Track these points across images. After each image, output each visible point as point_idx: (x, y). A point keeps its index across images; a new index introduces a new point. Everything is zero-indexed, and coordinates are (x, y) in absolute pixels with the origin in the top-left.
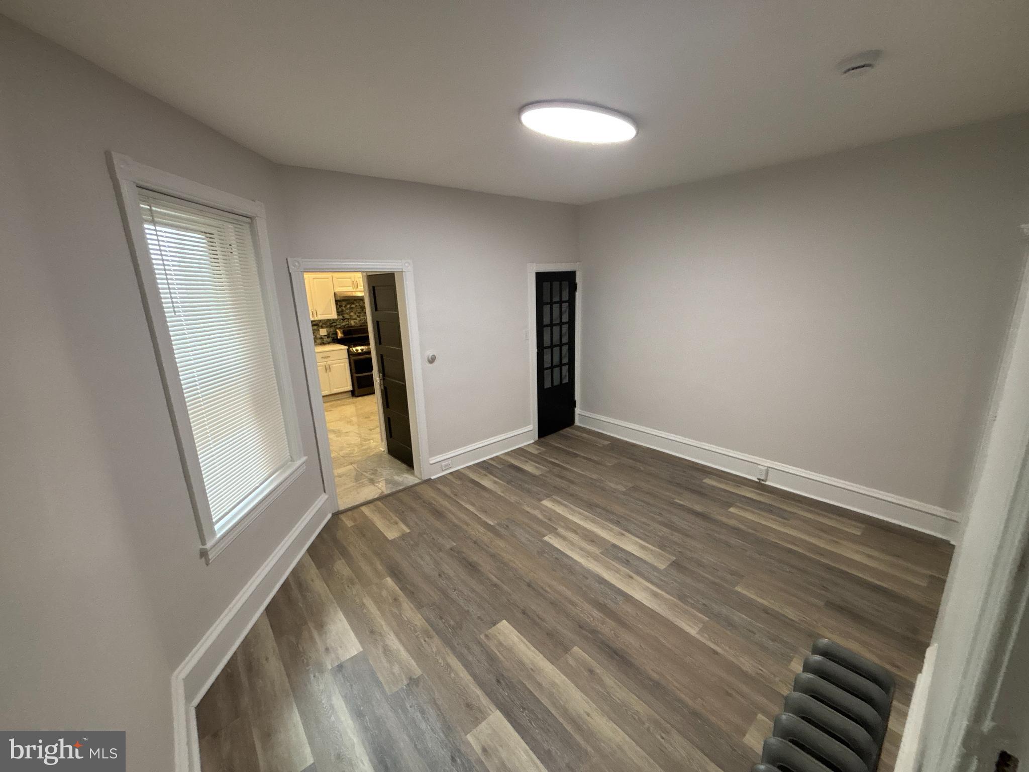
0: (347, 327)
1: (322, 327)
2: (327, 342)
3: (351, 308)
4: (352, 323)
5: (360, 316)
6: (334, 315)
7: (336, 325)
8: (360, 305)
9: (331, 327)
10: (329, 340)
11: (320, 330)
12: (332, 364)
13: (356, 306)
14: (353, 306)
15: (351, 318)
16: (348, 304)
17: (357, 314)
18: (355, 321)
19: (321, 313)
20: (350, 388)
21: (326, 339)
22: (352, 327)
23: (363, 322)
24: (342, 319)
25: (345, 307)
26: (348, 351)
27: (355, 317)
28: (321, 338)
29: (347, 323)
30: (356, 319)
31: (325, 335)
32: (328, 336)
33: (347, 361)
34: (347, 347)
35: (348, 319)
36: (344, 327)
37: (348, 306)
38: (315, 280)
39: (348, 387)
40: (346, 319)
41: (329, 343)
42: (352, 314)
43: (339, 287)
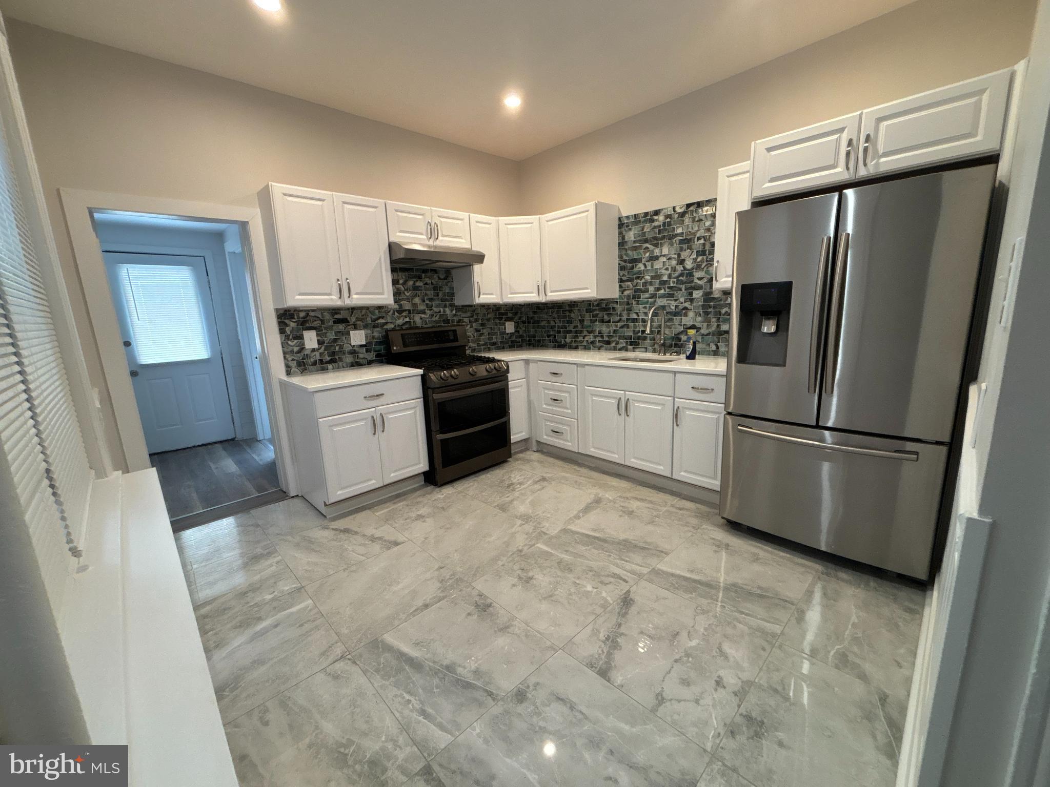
0: (407, 329)
1: (356, 328)
2: (365, 361)
3: (415, 288)
4: (417, 319)
5: (432, 306)
6: (386, 297)
7: (386, 323)
8: (432, 283)
9: (374, 327)
10: (371, 356)
11: (352, 332)
12: (389, 413)
13: (426, 284)
14: (419, 284)
15: (415, 310)
16: (410, 278)
17: (427, 302)
18: (423, 316)
19: (359, 291)
20: (423, 465)
21: (363, 354)
22: (417, 328)
23: (437, 318)
24: (397, 311)
26: (424, 378)
27: (422, 307)
28: (353, 352)
29: (407, 319)
30: (424, 313)
31: (361, 346)
32: (367, 347)
33: (420, 403)
34: (420, 371)
35: (409, 311)
36: (402, 329)
37: (411, 283)
38: (346, 206)
39: (422, 465)
40: (406, 310)
41: (370, 363)
42: (417, 300)
43: (403, 230)
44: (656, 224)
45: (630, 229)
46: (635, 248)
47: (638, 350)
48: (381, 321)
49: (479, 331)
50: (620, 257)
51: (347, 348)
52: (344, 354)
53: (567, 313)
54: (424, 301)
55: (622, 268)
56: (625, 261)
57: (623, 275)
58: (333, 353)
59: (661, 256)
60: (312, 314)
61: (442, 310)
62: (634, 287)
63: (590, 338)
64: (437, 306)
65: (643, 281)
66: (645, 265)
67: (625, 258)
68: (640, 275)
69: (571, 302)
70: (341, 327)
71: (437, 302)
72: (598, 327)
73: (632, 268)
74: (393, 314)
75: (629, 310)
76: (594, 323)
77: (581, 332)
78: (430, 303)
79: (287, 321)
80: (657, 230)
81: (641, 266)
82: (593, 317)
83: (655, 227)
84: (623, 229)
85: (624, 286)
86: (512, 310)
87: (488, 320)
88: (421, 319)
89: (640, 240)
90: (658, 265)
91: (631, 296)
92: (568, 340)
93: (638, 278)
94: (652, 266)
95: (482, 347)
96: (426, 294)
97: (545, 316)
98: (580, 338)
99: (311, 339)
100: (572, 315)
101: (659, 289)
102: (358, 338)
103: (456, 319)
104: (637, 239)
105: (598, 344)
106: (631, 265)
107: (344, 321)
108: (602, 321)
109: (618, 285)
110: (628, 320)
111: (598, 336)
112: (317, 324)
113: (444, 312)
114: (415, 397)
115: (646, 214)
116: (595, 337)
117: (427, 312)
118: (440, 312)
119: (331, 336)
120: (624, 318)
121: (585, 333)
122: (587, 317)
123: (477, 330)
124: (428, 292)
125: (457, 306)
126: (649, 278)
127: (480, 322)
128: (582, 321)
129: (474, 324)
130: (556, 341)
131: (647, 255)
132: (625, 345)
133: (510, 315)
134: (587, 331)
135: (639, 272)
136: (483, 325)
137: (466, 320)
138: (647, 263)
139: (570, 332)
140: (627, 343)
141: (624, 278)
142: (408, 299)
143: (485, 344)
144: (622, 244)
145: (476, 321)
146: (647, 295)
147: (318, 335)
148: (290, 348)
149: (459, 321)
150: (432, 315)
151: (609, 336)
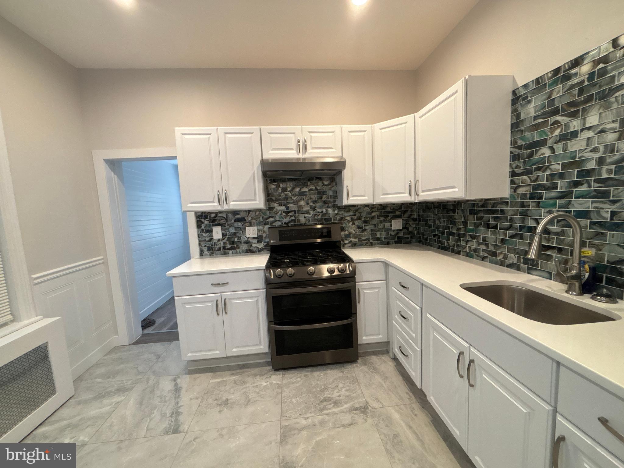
0: (292, 226)
1: (251, 225)
2: (256, 250)
3: (301, 193)
4: (302, 219)
5: (315, 207)
6: (259, 203)
7: (275, 221)
8: (317, 189)
9: (265, 224)
10: (262, 245)
11: (247, 228)
12: (231, 299)
13: (311, 190)
14: (305, 190)
15: (300, 211)
16: (296, 186)
17: (311, 204)
18: (306, 215)
19: (236, 199)
21: (255, 244)
22: (301, 225)
23: (319, 217)
24: (285, 212)
25: (291, 191)
27: (307, 208)
28: (247, 242)
29: (293, 218)
30: (308, 213)
31: (254, 238)
32: (259, 239)
33: (262, 293)
35: (295, 211)
36: (288, 226)
37: (297, 190)
38: (228, 135)
39: (262, 347)
40: (291, 211)
41: (260, 251)
42: (302, 203)
43: (273, 149)
44: (575, 81)
45: (529, 102)
46: (536, 127)
47: (534, 272)
48: (271, 219)
49: (362, 228)
50: (514, 143)
51: (244, 239)
52: (241, 243)
53: (451, 214)
54: (308, 204)
55: (514, 157)
56: (520, 147)
57: (517, 167)
58: (233, 243)
59: (582, 130)
60: (220, 215)
61: (324, 210)
62: (532, 182)
63: (473, 245)
64: (321, 207)
65: (548, 172)
66: (552, 149)
67: (520, 142)
68: (542, 166)
69: (455, 201)
70: (240, 224)
71: (320, 204)
72: (483, 232)
73: (531, 155)
74: (281, 214)
75: (524, 214)
76: (478, 226)
77: (464, 236)
78: (314, 205)
79: (203, 220)
80: (576, 91)
81: (545, 152)
82: (477, 220)
83: (572, 87)
84: (518, 105)
85: (517, 181)
86: (400, 209)
87: (373, 218)
88: (305, 217)
89: (543, 114)
90: (575, 146)
91: (528, 196)
92: (451, 242)
93: (539, 169)
94: (565, 149)
95: (364, 242)
96: (310, 198)
97: (431, 215)
98: (463, 243)
99: (217, 233)
100: (456, 216)
101: (576, 184)
102: (251, 232)
103: (338, 217)
104: (539, 113)
105: (482, 254)
106: (528, 151)
107: (243, 220)
108: (488, 226)
109: (508, 180)
110: (521, 228)
111: (481, 243)
112: (223, 221)
113: (327, 211)
114: (258, 288)
115: (557, 71)
116: (479, 244)
117: (312, 212)
118: (322, 212)
119: (232, 230)
120: (517, 225)
121: (468, 238)
122: (471, 219)
123: (359, 227)
124: (313, 197)
125: (339, 207)
126: (559, 167)
127: (363, 219)
128: (465, 224)
129: (357, 223)
130: (440, 242)
131: (557, 132)
132: (515, 261)
133: (398, 213)
134: (470, 235)
135: (543, 160)
136: (365, 222)
137: (348, 218)
138: (555, 146)
139: (453, 234)
140: (519, 259)
141: (518, 171)
142: (294, 203)
143: (368, 239)
144: (516, 126)
145: (359, 219)
146: (553, 193)
147: (222, 230)
148: (204, 238)
149: (341, 219)
150: (315, 215)
151: (495, 246)
